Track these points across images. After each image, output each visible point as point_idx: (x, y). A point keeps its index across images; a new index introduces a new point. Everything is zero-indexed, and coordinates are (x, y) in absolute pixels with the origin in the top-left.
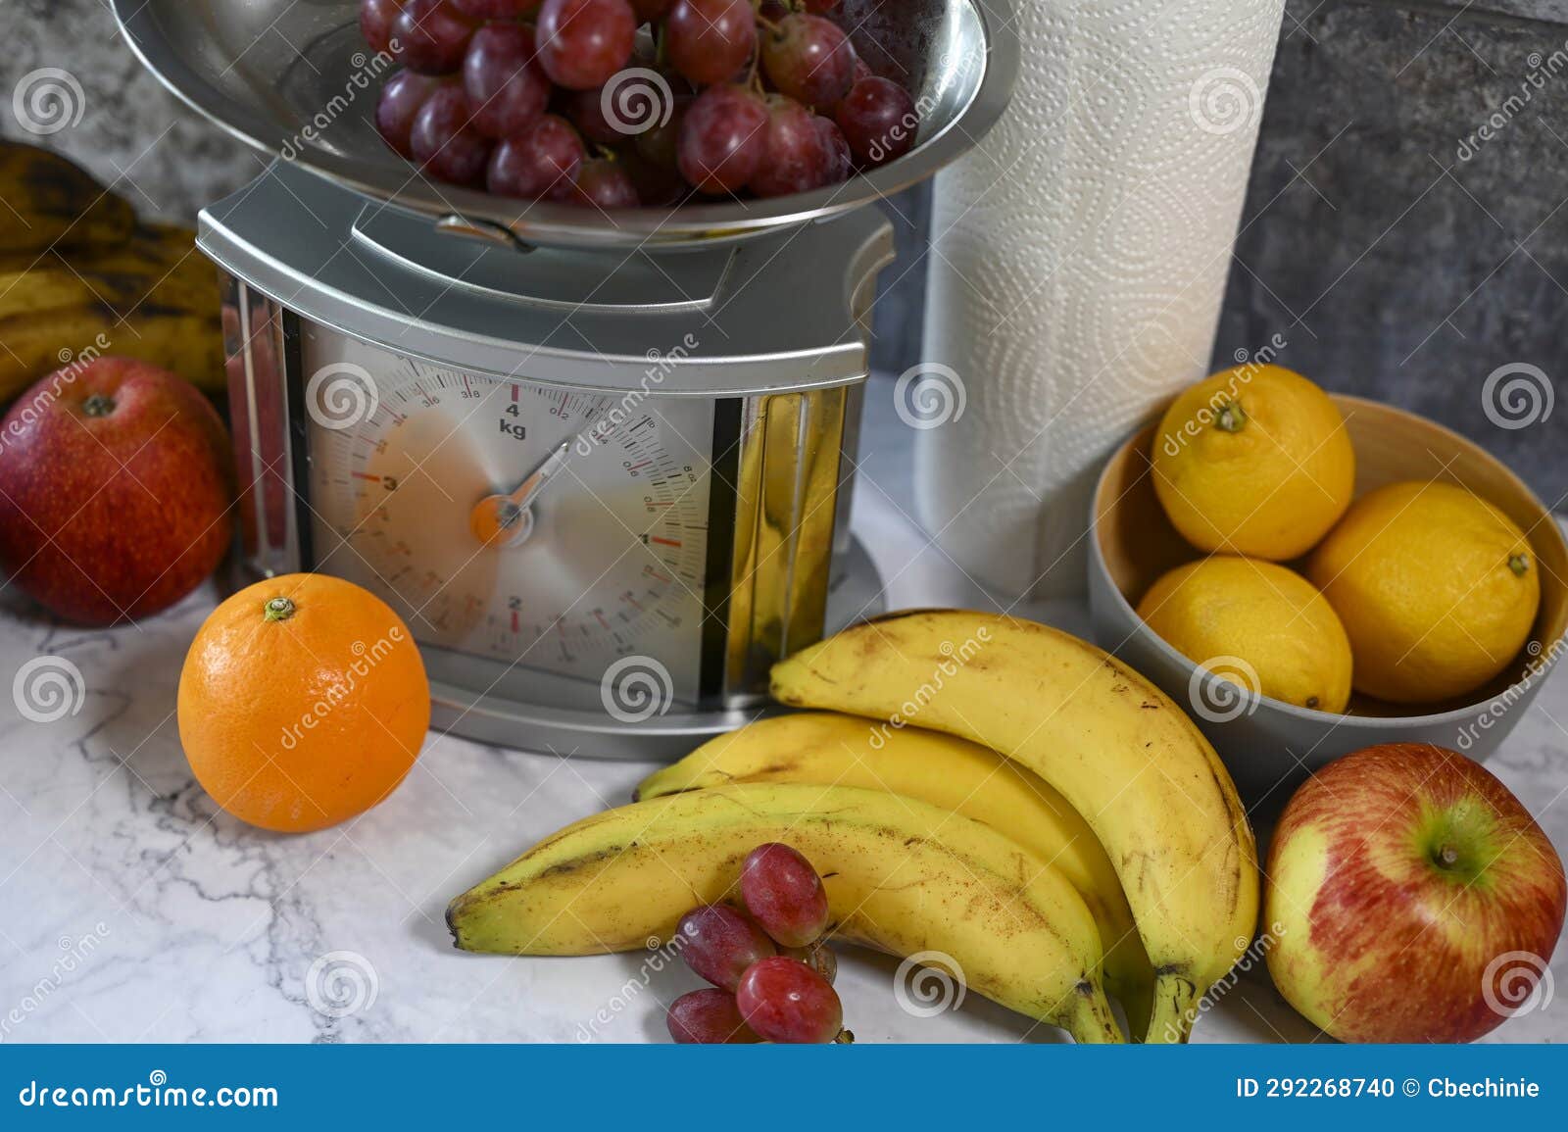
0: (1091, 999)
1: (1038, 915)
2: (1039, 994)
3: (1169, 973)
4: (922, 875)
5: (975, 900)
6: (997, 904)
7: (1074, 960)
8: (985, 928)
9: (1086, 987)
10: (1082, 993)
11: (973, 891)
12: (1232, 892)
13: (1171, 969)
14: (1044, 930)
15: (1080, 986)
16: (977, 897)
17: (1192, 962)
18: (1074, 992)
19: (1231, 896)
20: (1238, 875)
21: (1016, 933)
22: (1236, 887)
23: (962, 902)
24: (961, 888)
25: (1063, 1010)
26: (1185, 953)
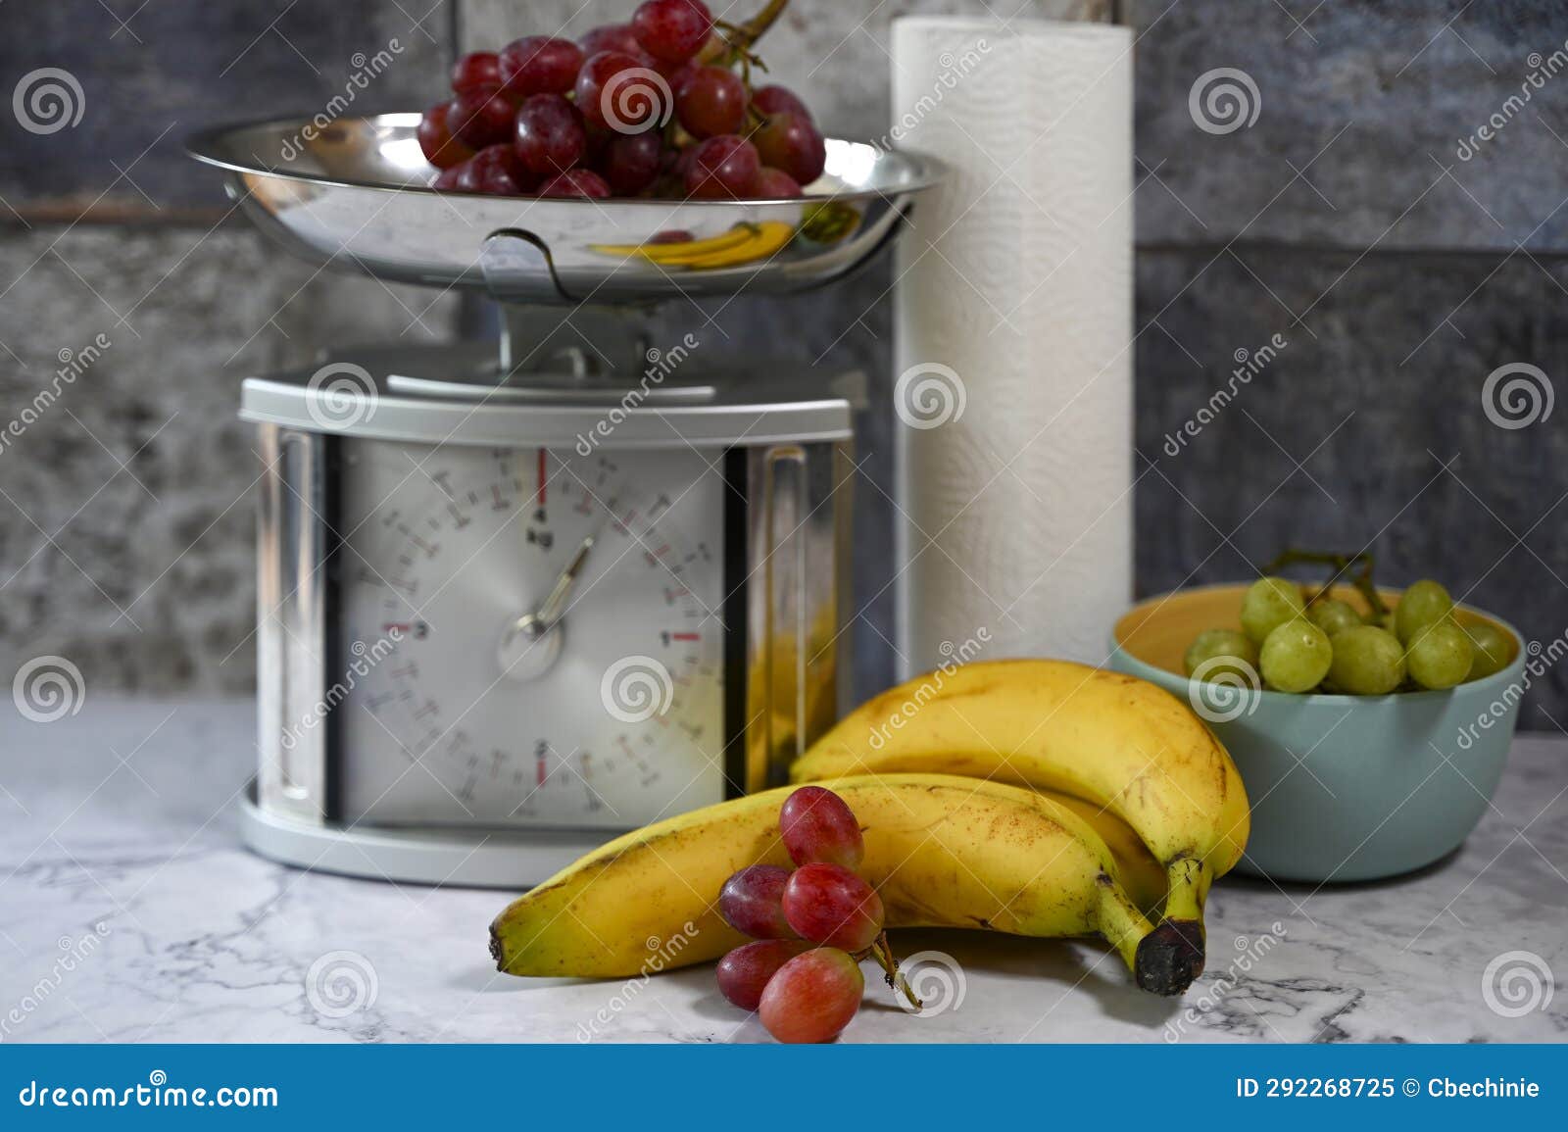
0: (1112, 888)
1: (1054, 823)
2: (1065, 891)
3: (1177, 860)
4: (946, 812)
5: (997, 821)
6: (1017, 820)
7: (1091, 855)
8: (1007, 842)
9: (1105, 879)
10: (1103, 884)
11: (994, 814)
12: (1220, 780)
13: (1178, 856)
14: (1062, 834)
15: (1101, 878)
16: (997, 818)
17: (1196, 844)
18: (1096, 884)
19: (1220, 783)
20: (1223, 769)
21: (1036, 839)
22: (1224, 777)
23: (984, 827)
24: (983, 814)
25: (1089, 906)
26: (1189, 838)
